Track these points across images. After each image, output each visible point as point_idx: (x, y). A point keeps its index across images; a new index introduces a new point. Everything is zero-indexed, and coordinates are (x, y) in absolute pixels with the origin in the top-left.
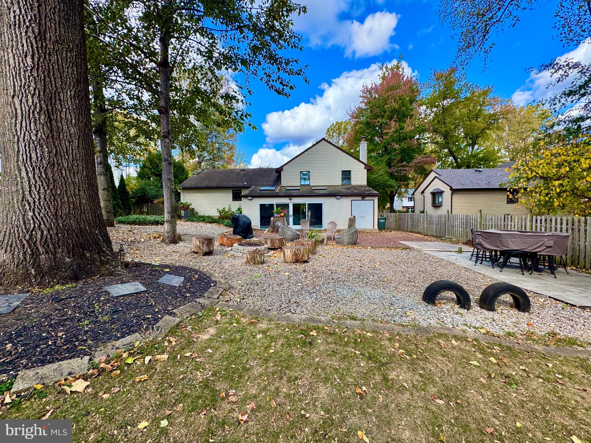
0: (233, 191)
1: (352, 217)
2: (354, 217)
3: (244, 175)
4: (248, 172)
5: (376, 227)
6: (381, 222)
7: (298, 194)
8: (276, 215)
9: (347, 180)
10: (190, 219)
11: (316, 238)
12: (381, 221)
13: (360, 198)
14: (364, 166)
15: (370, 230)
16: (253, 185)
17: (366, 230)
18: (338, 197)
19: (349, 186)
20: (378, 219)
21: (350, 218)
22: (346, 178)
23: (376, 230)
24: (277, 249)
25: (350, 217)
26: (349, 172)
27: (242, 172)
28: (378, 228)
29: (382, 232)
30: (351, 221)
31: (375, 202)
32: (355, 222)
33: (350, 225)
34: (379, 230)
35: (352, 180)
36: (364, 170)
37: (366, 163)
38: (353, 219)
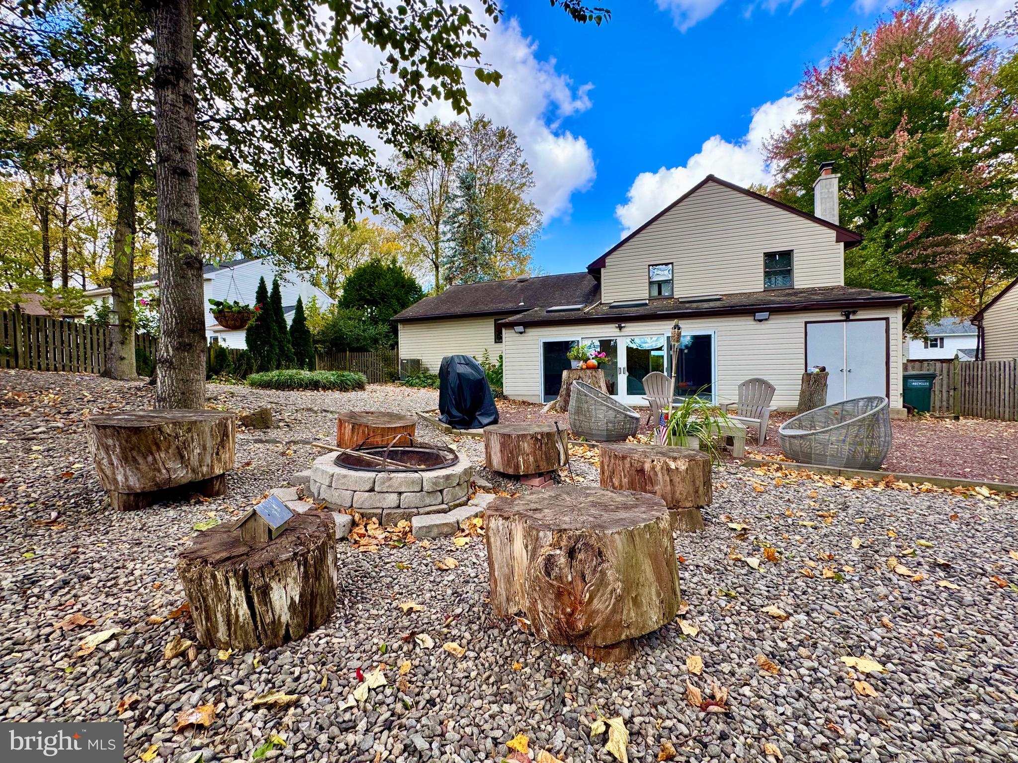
0: (495, 320)
1: (813, 371)
2: (823, 369)
3: (522, 290)
4: (533, 283)
5: (897, 402)
6: (917, 389)
8: (574, 364)
9: (780, 278)
10: (408, 382)
11: (703, 434)
12: (915, 383)
13: (837, 316)
14: (833, 234)
16: (538, 306)
18: (759, 316)
19: (791, 291)
20: (906, 378)
21: (807, 375)
22: (776, 273)
24: (527, 477)
26: (787, 255)
27: (519, 285)
28: (904, 407)
29: (920, 419)
30: (811, 383)
31: (891, 326)
32: (825, 385)
33: (807, 393)
34: (909, 412)
35: (795, 275)
36: (834, 243)
37: (837, 223)
38: (817, 374)
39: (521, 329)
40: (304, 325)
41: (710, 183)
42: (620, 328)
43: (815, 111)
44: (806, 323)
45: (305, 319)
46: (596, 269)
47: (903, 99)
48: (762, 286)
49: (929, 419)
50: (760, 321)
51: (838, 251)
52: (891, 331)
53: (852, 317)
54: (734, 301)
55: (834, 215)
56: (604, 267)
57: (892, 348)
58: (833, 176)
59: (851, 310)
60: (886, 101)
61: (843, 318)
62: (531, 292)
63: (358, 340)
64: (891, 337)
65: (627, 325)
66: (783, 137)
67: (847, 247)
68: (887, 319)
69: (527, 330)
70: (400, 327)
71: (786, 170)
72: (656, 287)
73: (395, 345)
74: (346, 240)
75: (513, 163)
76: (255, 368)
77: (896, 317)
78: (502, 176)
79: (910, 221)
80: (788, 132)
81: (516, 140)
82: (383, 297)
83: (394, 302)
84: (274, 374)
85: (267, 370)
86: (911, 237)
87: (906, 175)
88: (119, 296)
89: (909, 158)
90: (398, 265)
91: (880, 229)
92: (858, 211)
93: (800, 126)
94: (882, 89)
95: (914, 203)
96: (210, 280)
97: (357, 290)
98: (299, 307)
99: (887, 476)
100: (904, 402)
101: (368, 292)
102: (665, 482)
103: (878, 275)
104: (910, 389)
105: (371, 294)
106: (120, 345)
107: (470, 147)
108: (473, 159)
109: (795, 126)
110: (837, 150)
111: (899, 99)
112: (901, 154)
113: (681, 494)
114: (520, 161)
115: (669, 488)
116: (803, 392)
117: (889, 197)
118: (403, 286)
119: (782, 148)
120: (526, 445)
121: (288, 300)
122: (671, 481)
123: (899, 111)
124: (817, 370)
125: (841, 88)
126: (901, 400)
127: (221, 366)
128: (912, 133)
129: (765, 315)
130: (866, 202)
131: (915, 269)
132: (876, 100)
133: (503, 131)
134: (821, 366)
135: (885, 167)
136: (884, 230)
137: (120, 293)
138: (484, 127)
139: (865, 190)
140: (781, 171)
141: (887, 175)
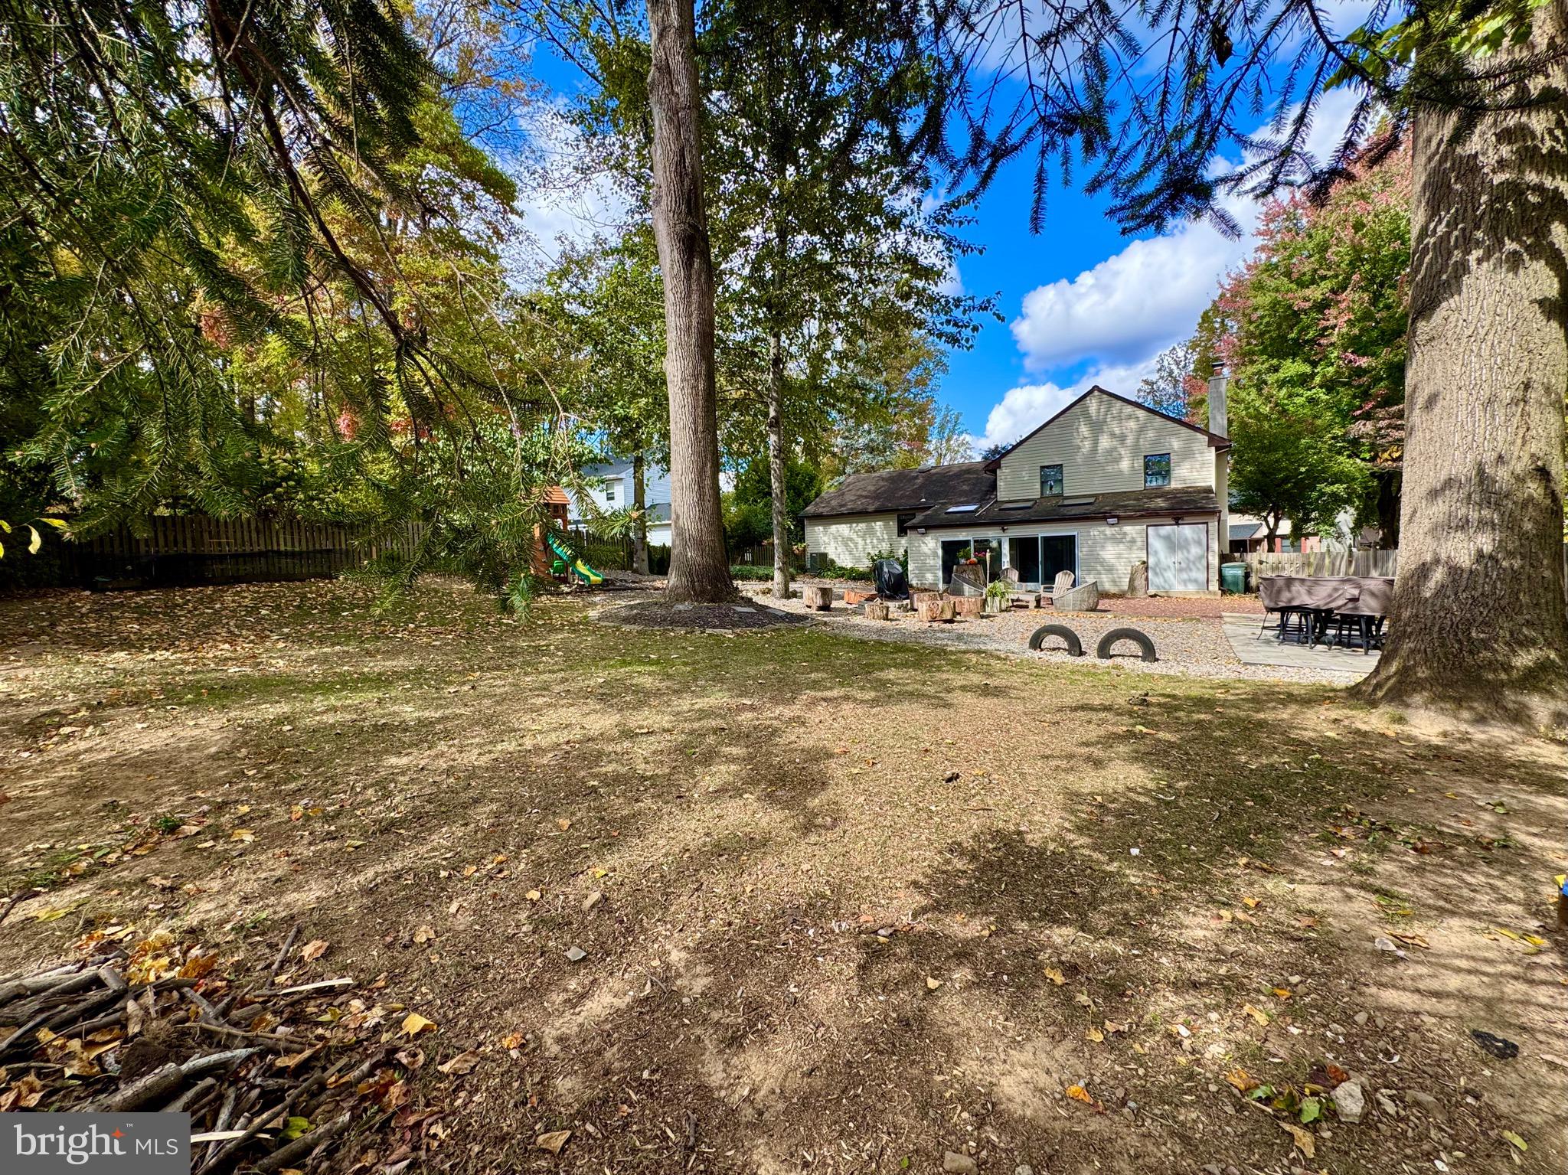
7: (1027, 517)
9: (1158, 478)
22: (1155, 474)
23: (1215, 593)
26: (1166, 457)
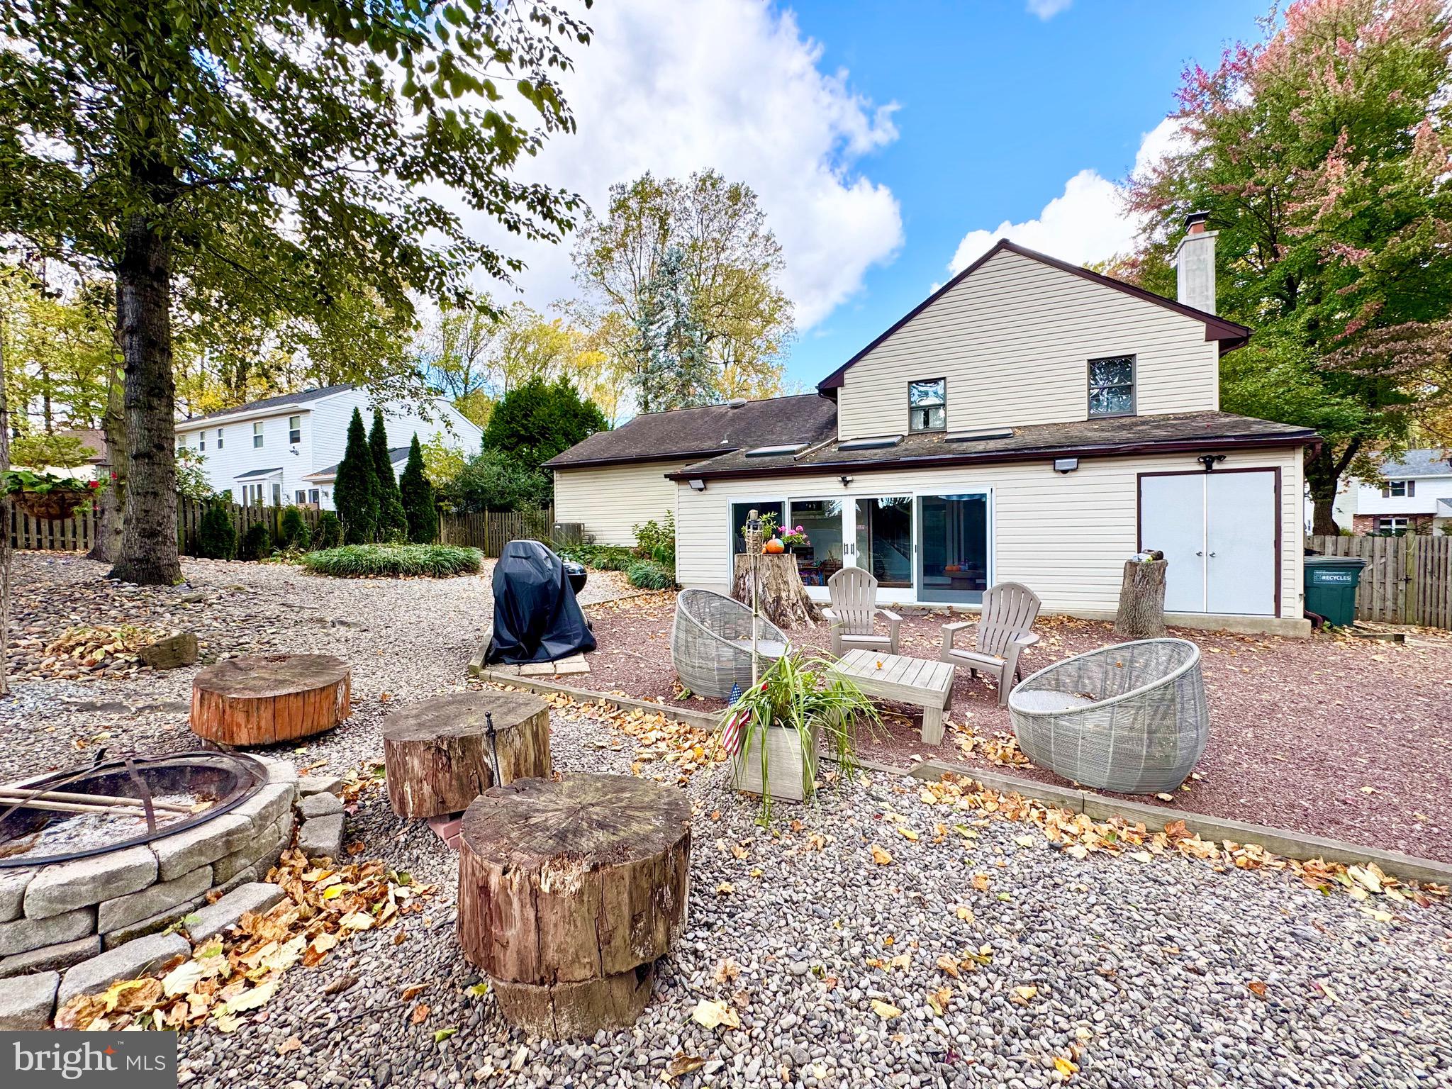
1: (1145, 558)
2: (1159, 556)
3: (731, 421)
5: (1294, 607)
6: (1330, 587)
9: (1113, 400)
12: (1327, 577)
13: (1192, 464)
14: (1201, 327)
15: (1253, 624)
16: (743, 446)
17: (1227, 622)
18: (1062, 464)
19: (1127, 421)
20: (1309, 569)
21: (1132, 565)
22: (1108, 390)
23: (1295, 625)
25: (1133, 556)
28: (1306, 616)
29: (1333, 639)
30: (1137, 579)
31: (1284, 481)
32: (1162, 582)
33: (1131, 596)
34: (1314, 625)
35: (1138, 395)
36: (1203, 342)
37: (1213, 312)
38: (1147, 565)
39: (699, 484)
40: (420, 475)
41: (1004, 253)
42: (846, 483)
43: (1198, 135)
44: (1140, 476)
45: (424, 466)
46: (829, 389)
47: (1337, 108)
48: (1086, 413)
49: (1350, 639)
50: (1065, 472)
51: (1208, 355)
52: (1284, 490)
53: (1216, 466)
54: (1030, 439)
55: (1207, 298)
56: (842, 385)
57: (1284, 518)
58: (1207, 234)
59: (1214, 454)
60: (1310, 113)
61: (1202, 468)
62: (743, 424)
63: (502, 493)
64: (1284, 499)
65: (855, 477)
66: (1146, 178)
67: (1225, 346)
68: (1277, 470)
69: (710, 485)
70: (556, 476)
71: (1152, 227)
72: (920, 417)
73: (548, 504)
74: (530, 349)
75: (754, 235)
76: (342, 538)
77: (1293, 466)
78: (738, 253)
79: (1350, 302)
80: (1155, 170)
81: (755, 201)
82: (544, 431)
83: (560, 438)
84: (335, 554)
85: (359, 542)
86: (1350, 329)
87: (1341, 229)
88: (114, 442)
89: (1346, 203)
90: (570, 386)
91: (1299, 316)
92: (1266, 289)
93: (1173, 160)
94: (1303, 94)
95: (1355, 274)
96: (308, 411)
97: (508, 422)
98: (415, 449)
99: (1173, 823)
100: (1306, 607)
101: (523, 426)
102: (525, 920)
103: (1289, 390)
104: (1318, 587)
105: (526, 429)
106: (115, 513)
107: (694, 214)
108: (697, 232)
109: (1166, 160)
110: (1231, 194)
111: (1331, 109)
112: (1333, 195)
113: (559, 950)
114: (763, 231)
115: (532, 936)
116: (1124, 594)
117: (1315, 267)
118: (576, 416)
119: (1147, 196)
120: (416, 762)
121: (397, 438)
122: (537, 919)
123: (1333, 129)
124: (1149, 557)
125: (1242, 96)
126: (1300, 606)
127: (290, 537)
128: (1354, 160)
129: (1071, 463)
130: (1277, 274)
131: (1359, 378)
132: (1294, 112)
133: (737, 189)
134: (1156, 549)
135: (1306, 219)
136: (1306, 317)
137: (117, 438)
138: (713, 185)
139: (1277, 255)
140: (1144, 230)
141: (1309, 229)
